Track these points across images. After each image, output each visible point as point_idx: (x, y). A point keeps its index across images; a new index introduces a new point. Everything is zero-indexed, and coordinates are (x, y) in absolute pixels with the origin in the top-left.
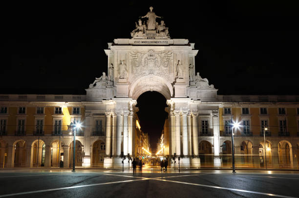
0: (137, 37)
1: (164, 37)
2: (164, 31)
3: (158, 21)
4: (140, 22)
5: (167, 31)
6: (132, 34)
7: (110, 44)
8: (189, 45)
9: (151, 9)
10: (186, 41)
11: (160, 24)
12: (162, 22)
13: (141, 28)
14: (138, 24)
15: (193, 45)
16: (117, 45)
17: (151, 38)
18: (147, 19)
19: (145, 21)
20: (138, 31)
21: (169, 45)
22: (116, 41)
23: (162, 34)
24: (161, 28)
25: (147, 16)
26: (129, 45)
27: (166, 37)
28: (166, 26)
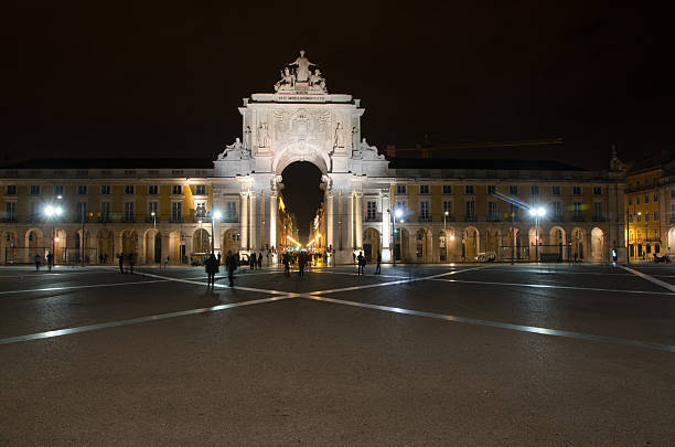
0: (283, 91)
1: (319, 92)
2: (318, 83)
3: (312, 69)
4: (287, 71)
5: (323, 84)
6: (276, 88)
7: (246, 100)
8: (352, 102)
9: (302, 53)
10: (349, 98)
11: (313, 74)
12: (317, 72)
13: (288, 79)
14: (284, 73)
15: (357, 101)
16: (256, 102)
17: (301, 93)
18: (297, 66)
19: (294, 70)
20: (285, 83)
21: (326, 103)
22: (255, 97)
23: (317, 87)
24: (315, 79)
25: (296, 63)
26: (273, 102)
27: (322, 92)
28: (322, 76)
